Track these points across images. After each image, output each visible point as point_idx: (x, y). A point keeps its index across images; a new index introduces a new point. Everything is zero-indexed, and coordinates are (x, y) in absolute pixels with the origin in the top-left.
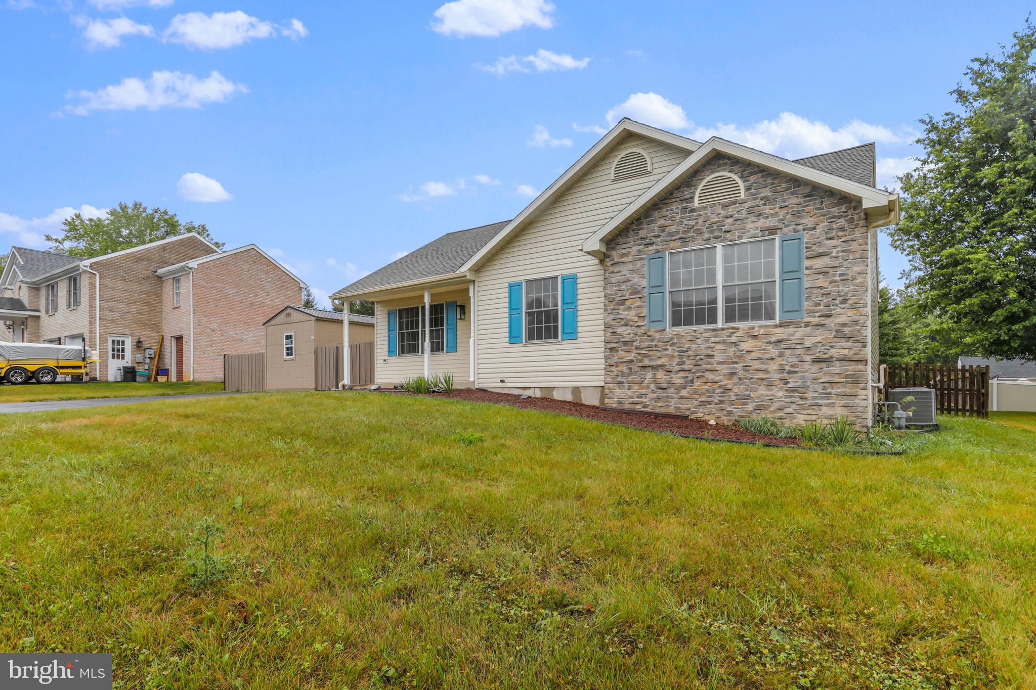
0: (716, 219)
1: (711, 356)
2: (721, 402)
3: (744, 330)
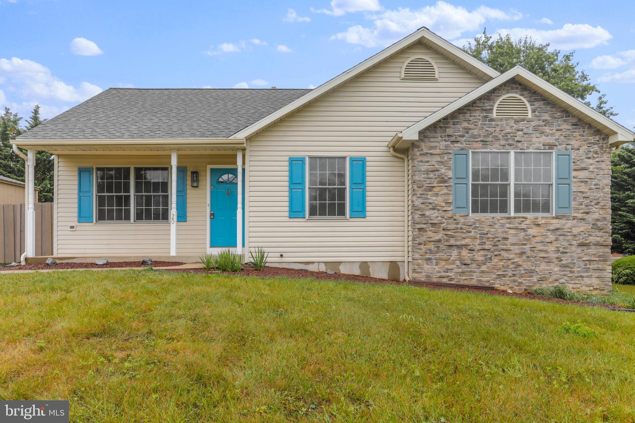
0: (510, 131)
1: (506, 239)
2: (514, 275)
3: (531, 219)
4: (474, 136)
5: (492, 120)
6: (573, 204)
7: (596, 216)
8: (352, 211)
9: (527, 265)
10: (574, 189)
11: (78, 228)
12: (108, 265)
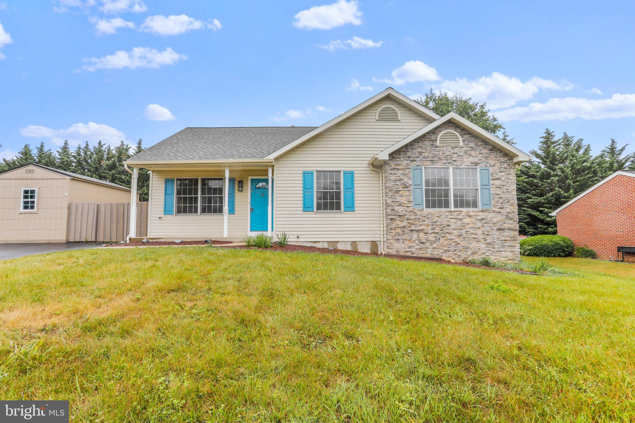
0: (449, 154)
1: (449, 225)
2: (455, 250)
3: (465, 213)
4: (425, 157)
5: (436, 147)
6: (493, 202)
7: (508, 210)
8: (345, 207)
9: (463, 243)
10: (493, 192)
11: (164, 219)
12: (183, 243)
